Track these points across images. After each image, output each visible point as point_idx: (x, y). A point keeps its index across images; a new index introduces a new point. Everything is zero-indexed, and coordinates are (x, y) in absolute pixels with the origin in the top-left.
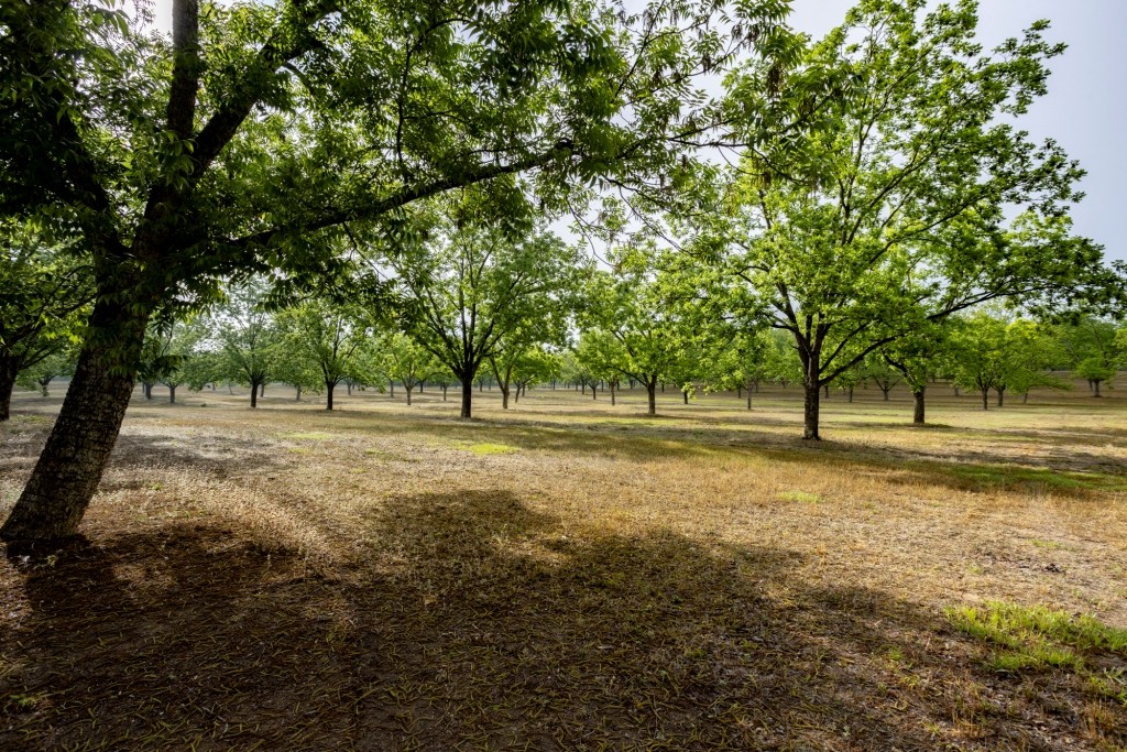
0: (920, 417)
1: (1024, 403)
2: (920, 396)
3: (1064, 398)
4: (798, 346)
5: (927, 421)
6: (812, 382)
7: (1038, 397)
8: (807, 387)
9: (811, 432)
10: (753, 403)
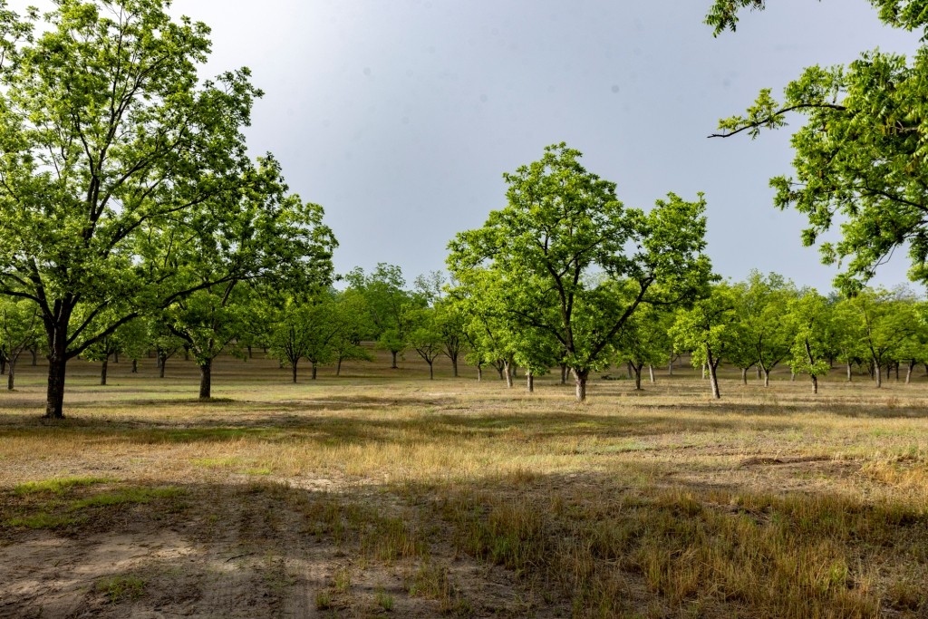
0: (205, 392)
1: (337, 376)
2: (206, 369)
3: (370, 370)
4: (43, 314)
5: (213, 395)
6: (57, 355)
7: (352, 369)
8: (51, 360)
9: (53, 410)
10: (16, 381)
